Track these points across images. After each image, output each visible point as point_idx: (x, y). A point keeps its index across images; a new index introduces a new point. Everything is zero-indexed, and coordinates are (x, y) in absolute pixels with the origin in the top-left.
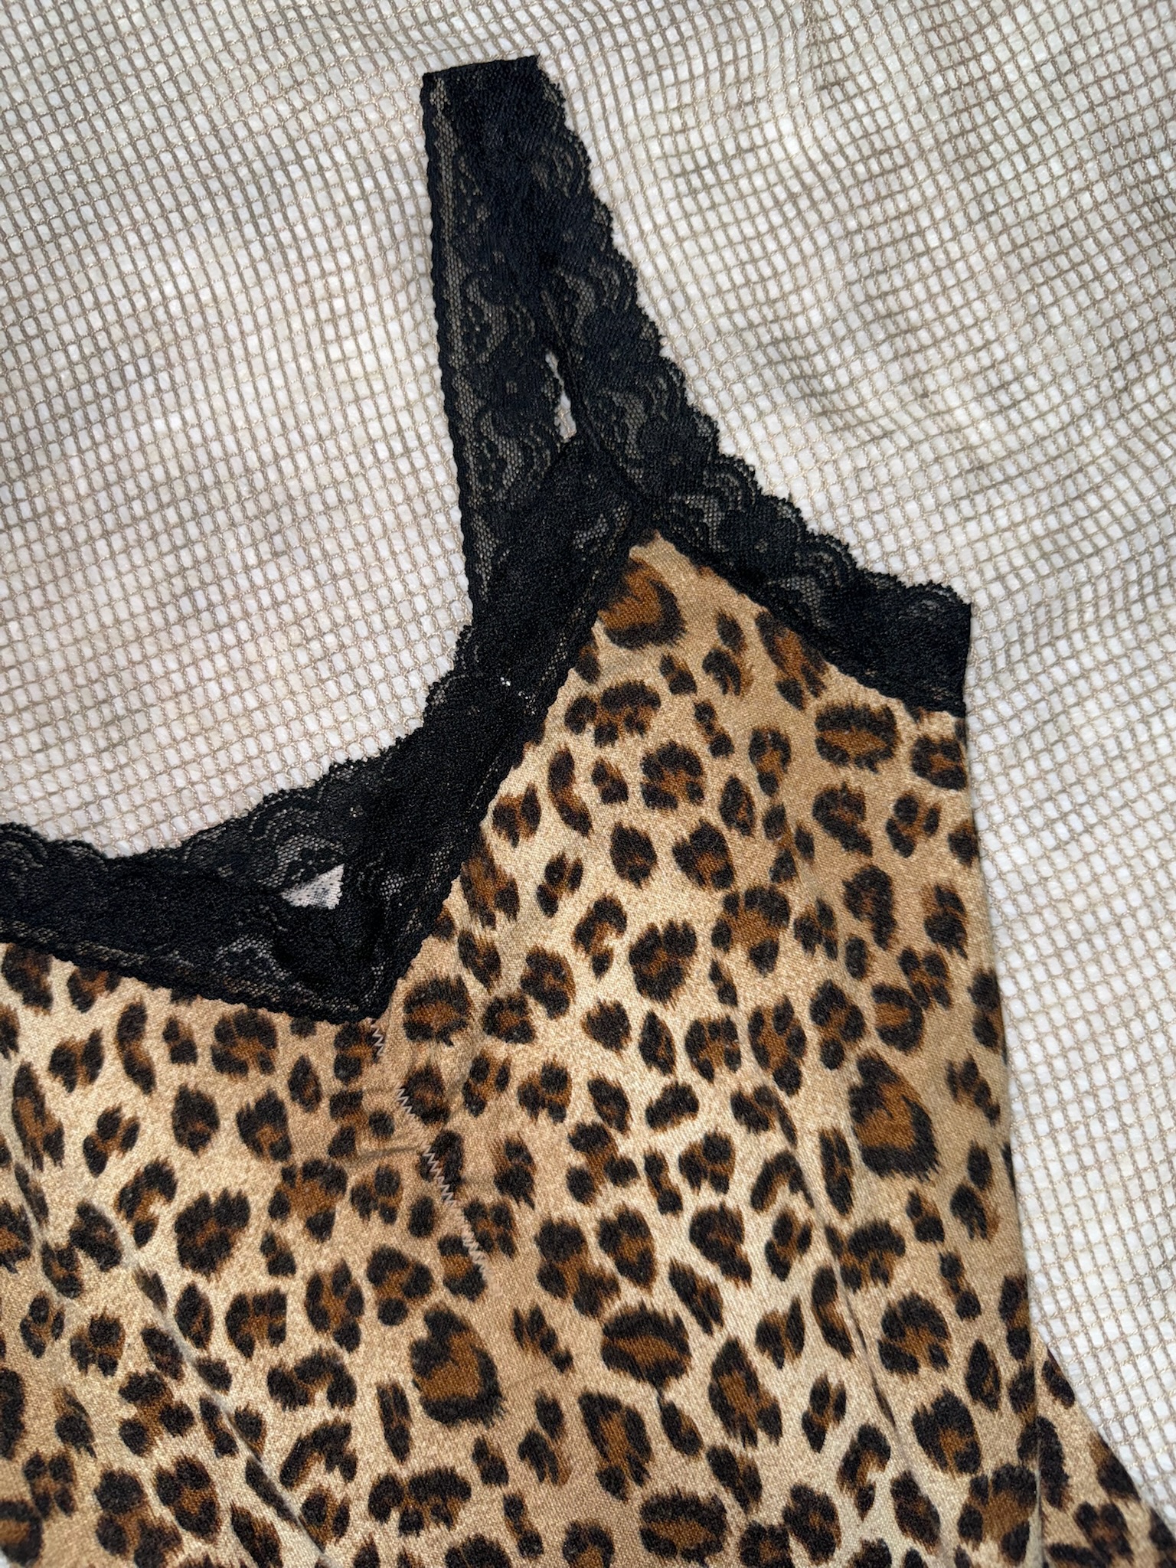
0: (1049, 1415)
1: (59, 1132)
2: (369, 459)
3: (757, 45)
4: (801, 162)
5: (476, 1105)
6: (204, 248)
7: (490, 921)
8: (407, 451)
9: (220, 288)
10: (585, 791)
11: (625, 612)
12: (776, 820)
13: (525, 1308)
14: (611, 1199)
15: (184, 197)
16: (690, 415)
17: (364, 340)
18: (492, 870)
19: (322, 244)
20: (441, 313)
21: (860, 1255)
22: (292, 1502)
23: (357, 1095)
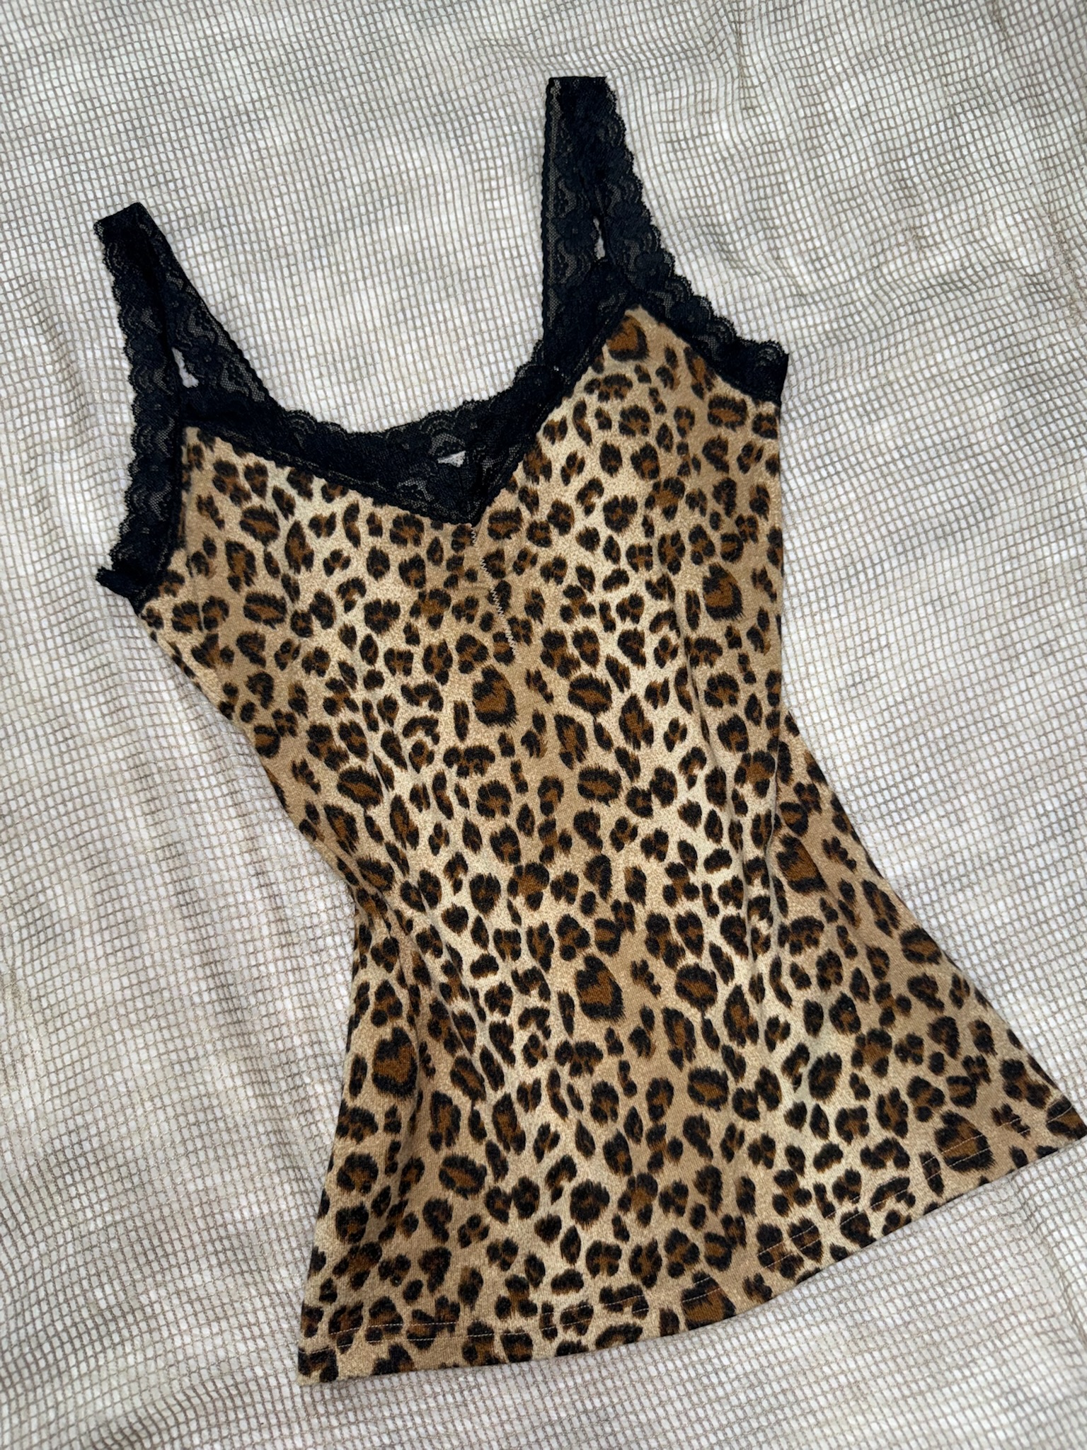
0: (786, 741)
1: (312, 554)
2: (500, 257)
3: (714, 85)
4: (730, 144)
5: (519, 570)
6: (430, 148)
7: (536, 480)
8: (519, 256)
9: (435, 168)
10: (591, 422)
11: (621, 341)
12: (683, 448)
13: (533, 670)
14: (580, 623)
15: (422, 122)
16: (663, 252)
17: (504, 202)
18: (540, 454)
19: (489, 154)
20: (545, 191)
21: (700, 650)
22: (407, 745)
23: (461, 559)
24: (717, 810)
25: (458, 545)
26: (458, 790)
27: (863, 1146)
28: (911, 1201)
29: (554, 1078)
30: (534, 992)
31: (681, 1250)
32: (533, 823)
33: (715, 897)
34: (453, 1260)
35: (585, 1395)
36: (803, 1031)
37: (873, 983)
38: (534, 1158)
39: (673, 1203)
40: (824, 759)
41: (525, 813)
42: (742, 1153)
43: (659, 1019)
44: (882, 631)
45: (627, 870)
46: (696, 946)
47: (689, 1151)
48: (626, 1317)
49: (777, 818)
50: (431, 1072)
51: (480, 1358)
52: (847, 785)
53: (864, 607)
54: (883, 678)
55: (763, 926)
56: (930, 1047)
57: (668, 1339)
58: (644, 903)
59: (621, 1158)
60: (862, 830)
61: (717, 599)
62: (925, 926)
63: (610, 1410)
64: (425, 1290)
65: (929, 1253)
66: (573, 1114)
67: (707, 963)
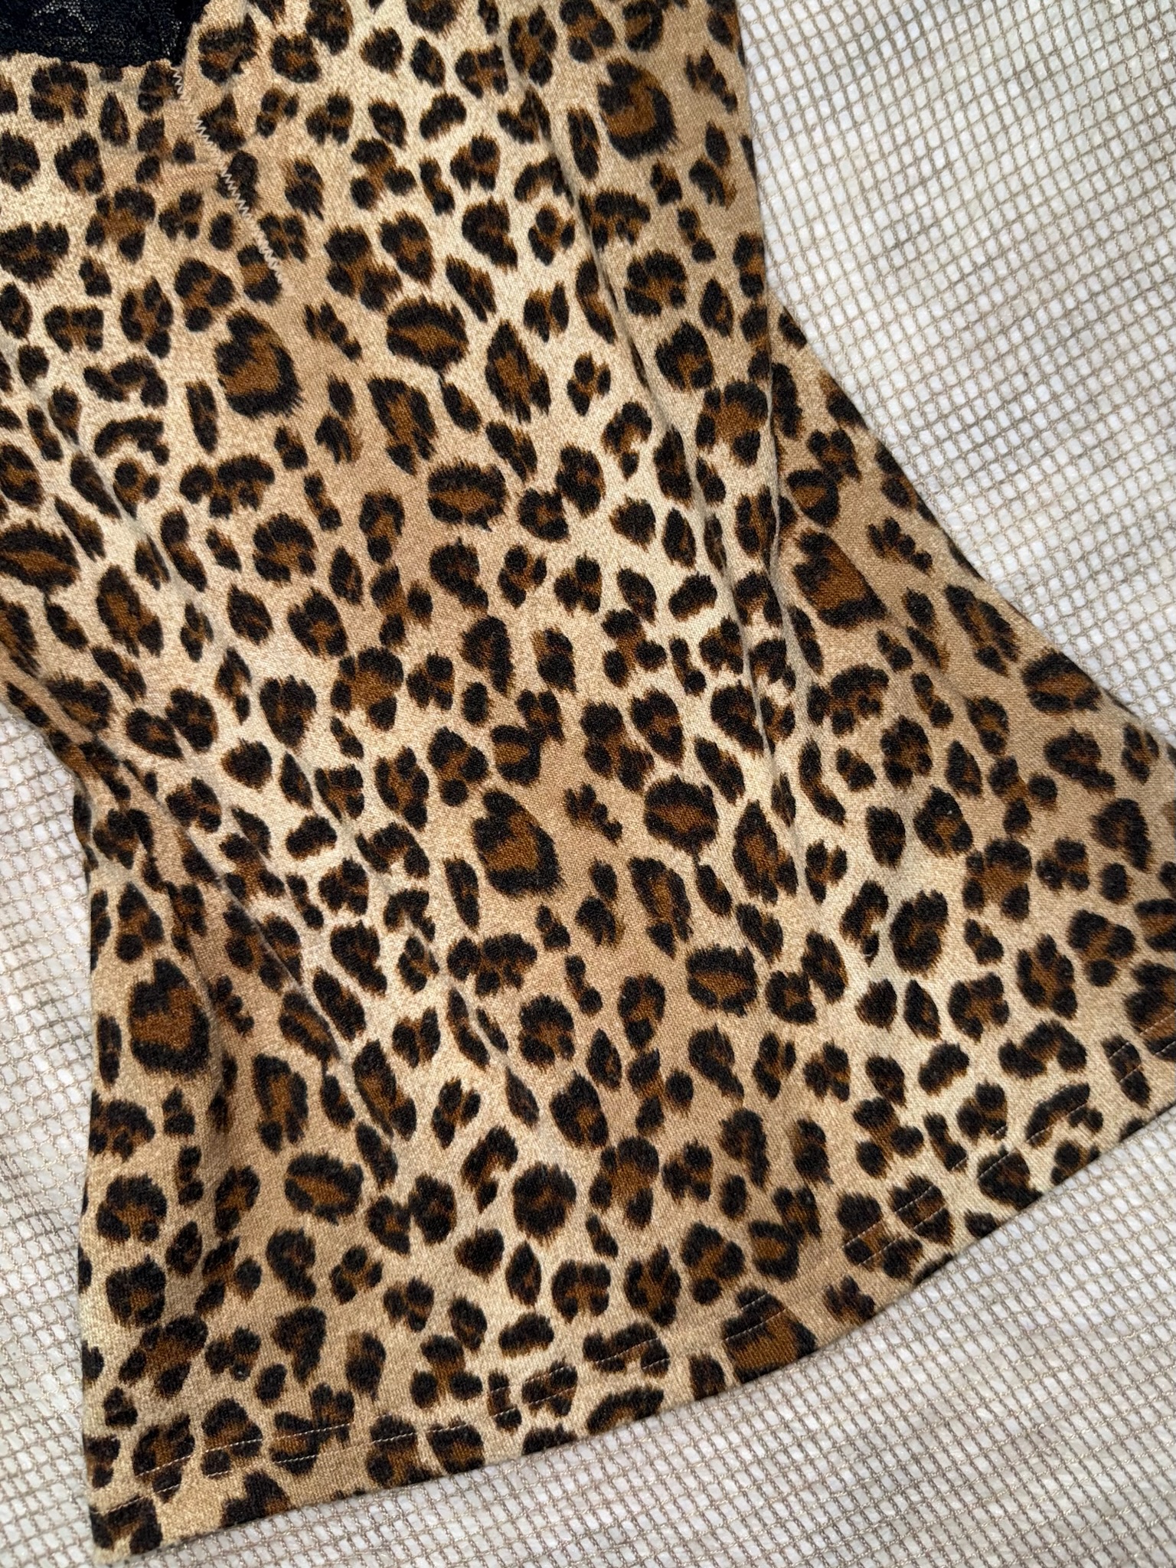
0: (784, 360)
5: (266, 128)
13: (317, 305)
14: (390, 206)
21: (607, 214)
22: (106, 469)
23: (159, 125)
24: (681, 508)
25: (149, 100)
26: (214, 541)
27: (1002, 1040)
28: (1095, 1122)
29: (456, 1004)
30: (397, 866)
31: (710, 1257)
32: (359, 579)
33: (696, 660)
34: (329, 1324)
35: (584, 1508)
36: (870, 859)
37: (985, 762)
38: (435, 1141)
39: (688, 1180)
40: (860, 388)
41: (343, 565)
42: (795, 1081)
43: (624, 879)
44: (934, 141)
45: (536, 638)
46: (671, 745)
47: (704, 1090)
48: (633, 1377)
49: (784, 503)
50: (245, 1026)
51: (398, 1473)
52: (905, 429)
53: (897, 101)
54: (948, 226)
55: (777, 693)
56: (1098, 857)
57: (711, 1401)
58: (573, 689)
59: (585, 1119)
60: (940, 504)
61: (629, 121)
62: (1068, 651)
63: (628, 1525)
64: (290, 1380)
65: (1136, 1202)
66: (495, 1057)
67: (693, 772)
